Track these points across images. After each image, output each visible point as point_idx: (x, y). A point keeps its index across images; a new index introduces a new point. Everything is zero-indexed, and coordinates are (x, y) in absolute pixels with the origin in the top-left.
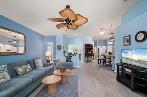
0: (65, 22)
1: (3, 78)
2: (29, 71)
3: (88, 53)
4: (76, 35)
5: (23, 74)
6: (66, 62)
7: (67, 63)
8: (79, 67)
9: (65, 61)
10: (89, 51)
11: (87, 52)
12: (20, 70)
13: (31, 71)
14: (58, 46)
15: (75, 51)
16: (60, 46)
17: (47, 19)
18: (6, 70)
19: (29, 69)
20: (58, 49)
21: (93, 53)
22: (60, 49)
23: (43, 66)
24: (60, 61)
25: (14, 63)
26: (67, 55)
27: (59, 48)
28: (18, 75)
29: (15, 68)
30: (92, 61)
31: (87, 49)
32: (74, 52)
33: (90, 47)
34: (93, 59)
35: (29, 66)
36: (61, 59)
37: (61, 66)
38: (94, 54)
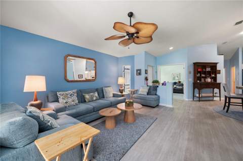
0: (127, 37)
1: (73, 101)
2: (96, 100)
3: (200, 80)
4: (171, 48)
5: (89, 101)
6: (148, 94)
7: (149, 96)
8: (171, 106)
9: (146, 94)
10: (205, 78)
11: (199, 78)
12: (87, 96)
13: (98, 100)
14: (137, 70)
15: (177, 78)
16: (140, 70)
17: (105, 39)
18: (76, 94)
19: (96, 97)
20: (137, 75)
21: (218, 82)
22: (140, 74)
23: (114, 97)
24: (139, 93)
25: (84, 90)
26: (150, 84)
27: (139, 72)
28: (85, 101)
29: (84, 94)
30: (215, 99)
31: (200, 72)
32: (174, 78)
33: (208, 69)
34: (218, 95)
35: (96, 94)
36: (140, 90)
37: (139, 100)
38: (220, 84)
